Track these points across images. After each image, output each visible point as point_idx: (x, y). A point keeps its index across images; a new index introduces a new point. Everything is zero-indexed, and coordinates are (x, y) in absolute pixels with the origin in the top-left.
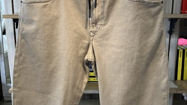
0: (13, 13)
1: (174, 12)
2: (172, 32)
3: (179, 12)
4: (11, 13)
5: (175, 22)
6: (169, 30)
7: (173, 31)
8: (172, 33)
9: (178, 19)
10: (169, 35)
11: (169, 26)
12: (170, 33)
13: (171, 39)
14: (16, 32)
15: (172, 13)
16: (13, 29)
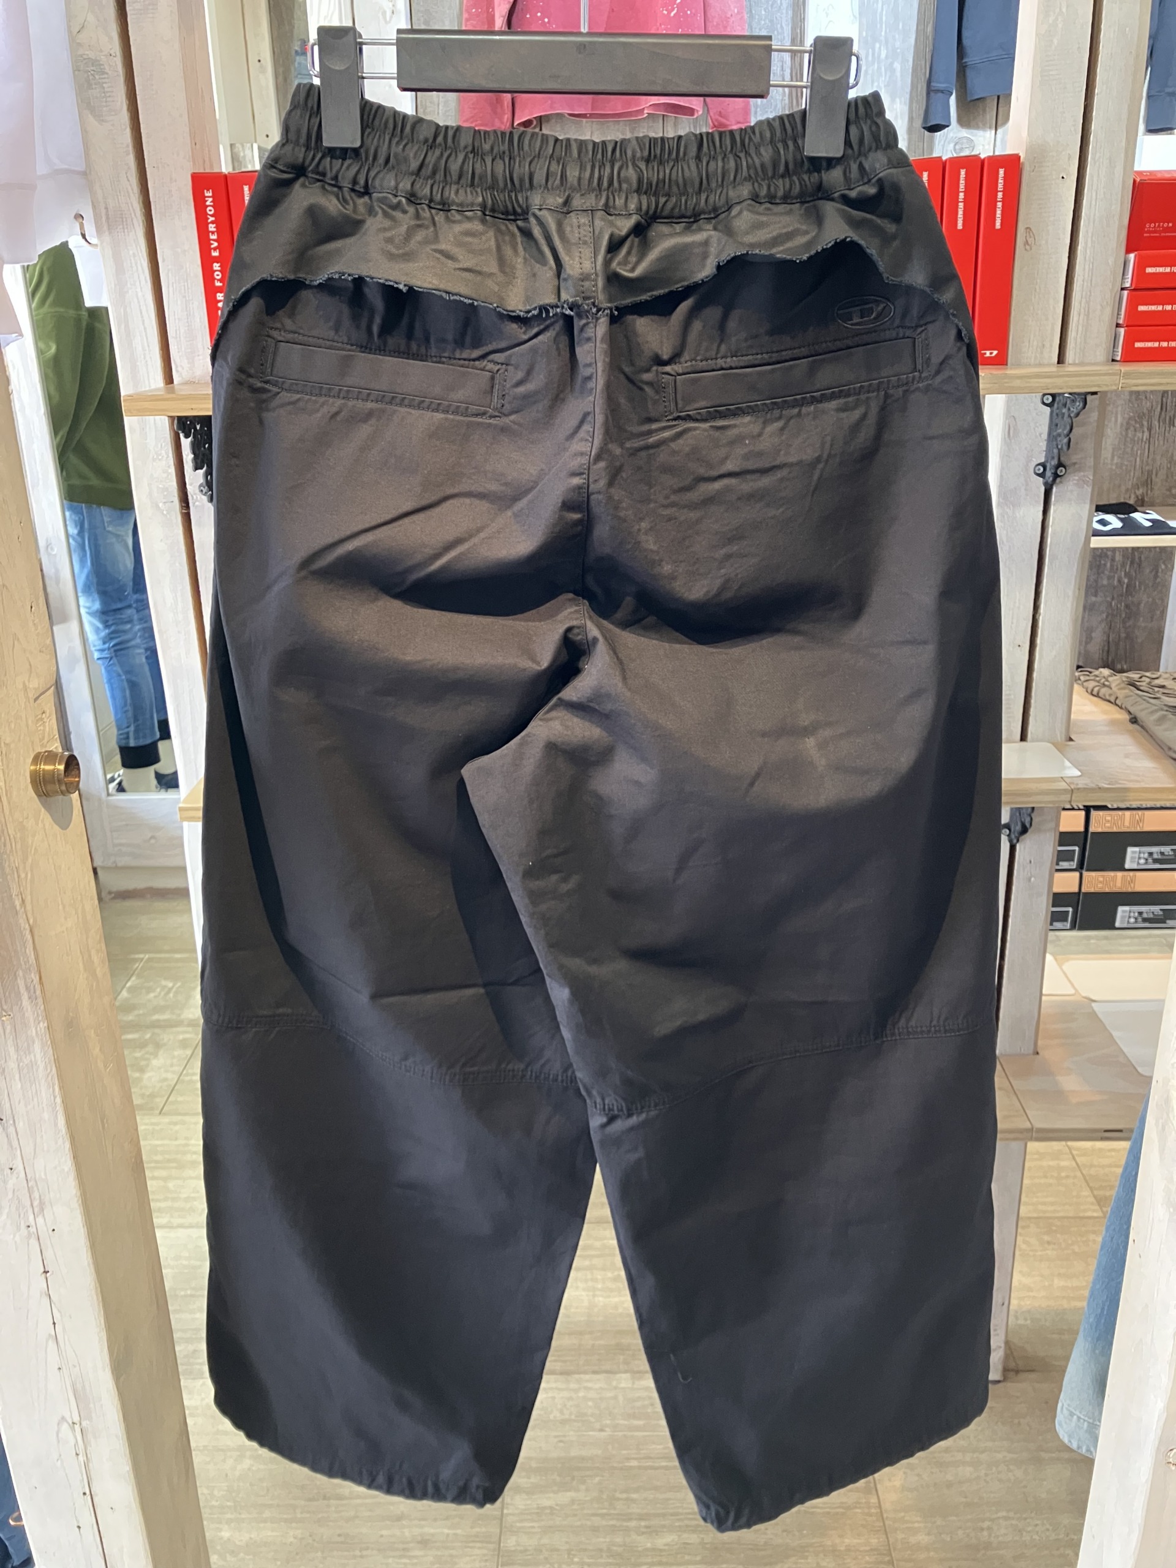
0: (169, 379)
1: (1070, 355)
2: (1061, 471)
3: (1100, 354)
4: (157, 381)
5: (1077, 415)
6: (1043, 460)
7: (1060, 464)
8: (1056, 476)
9: (1089, 398)
10: (1043, 489)
11: (1045, 436)
12: (1049, 474)
13: (1052, 509)
14: (188, 486)
15: (1061, 360)
16: (172, 470)
